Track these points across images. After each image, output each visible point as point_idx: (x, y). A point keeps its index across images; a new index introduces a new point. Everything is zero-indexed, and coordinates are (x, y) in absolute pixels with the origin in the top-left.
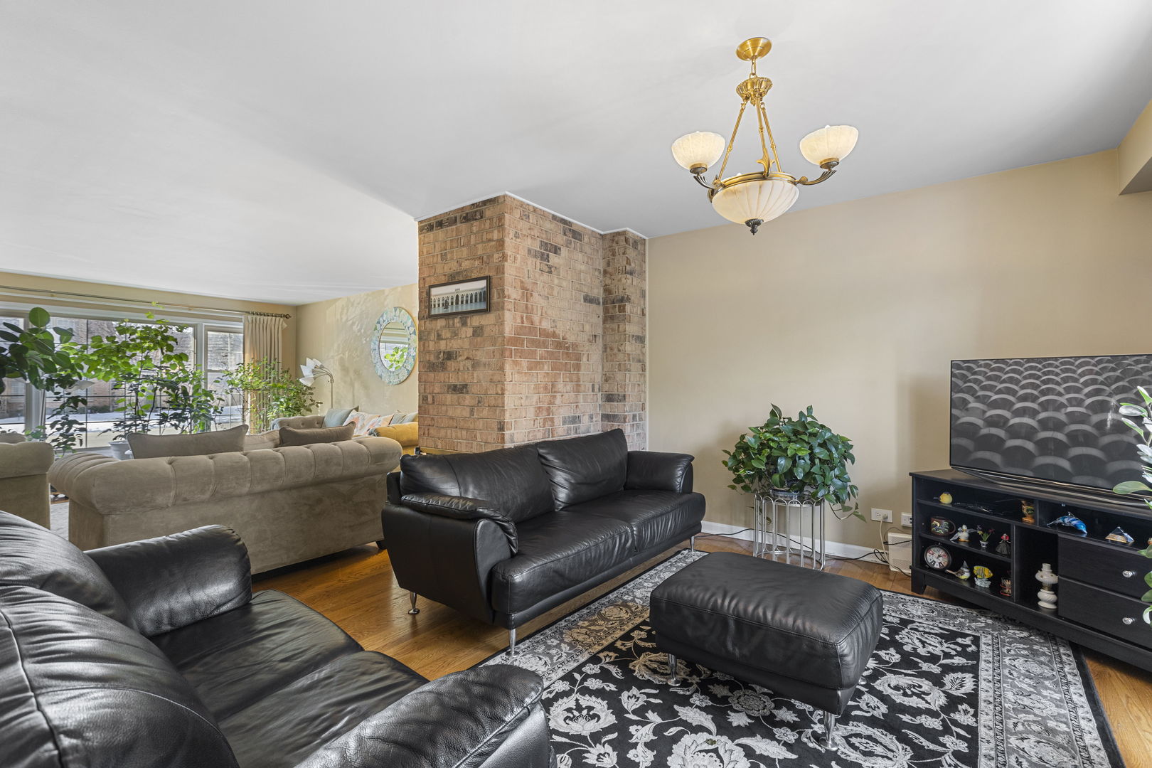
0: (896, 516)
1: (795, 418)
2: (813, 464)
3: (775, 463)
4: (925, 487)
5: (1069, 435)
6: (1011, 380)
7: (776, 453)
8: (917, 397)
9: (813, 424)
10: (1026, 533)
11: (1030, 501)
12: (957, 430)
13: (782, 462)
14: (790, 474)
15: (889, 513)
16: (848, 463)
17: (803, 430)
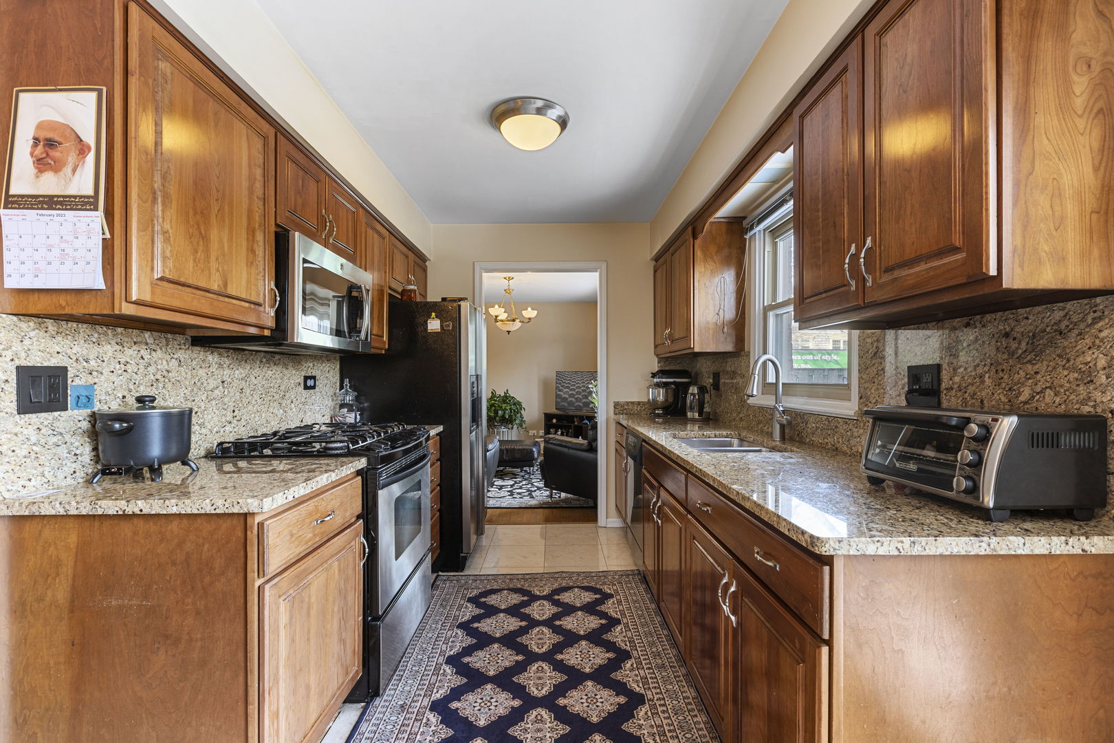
0: (538, 432)
1: (503, 395)
2: (511, 412)
3: (498, 413)
4: (548, 417)
5: (583, 403)
6: (569, 380)
7: (498, 408)
8: (545, 385)
9: (510, 396)
10: (576, 426)
11: (576, 416)
12: (558, 396)
13: (500, 412)
14: (503, 416)
15: (535, 432)
16: (523, 412)
17: (506, 399)
